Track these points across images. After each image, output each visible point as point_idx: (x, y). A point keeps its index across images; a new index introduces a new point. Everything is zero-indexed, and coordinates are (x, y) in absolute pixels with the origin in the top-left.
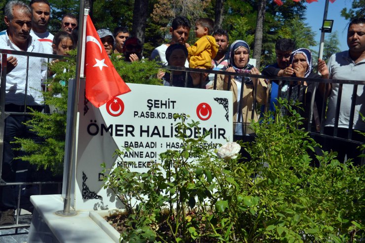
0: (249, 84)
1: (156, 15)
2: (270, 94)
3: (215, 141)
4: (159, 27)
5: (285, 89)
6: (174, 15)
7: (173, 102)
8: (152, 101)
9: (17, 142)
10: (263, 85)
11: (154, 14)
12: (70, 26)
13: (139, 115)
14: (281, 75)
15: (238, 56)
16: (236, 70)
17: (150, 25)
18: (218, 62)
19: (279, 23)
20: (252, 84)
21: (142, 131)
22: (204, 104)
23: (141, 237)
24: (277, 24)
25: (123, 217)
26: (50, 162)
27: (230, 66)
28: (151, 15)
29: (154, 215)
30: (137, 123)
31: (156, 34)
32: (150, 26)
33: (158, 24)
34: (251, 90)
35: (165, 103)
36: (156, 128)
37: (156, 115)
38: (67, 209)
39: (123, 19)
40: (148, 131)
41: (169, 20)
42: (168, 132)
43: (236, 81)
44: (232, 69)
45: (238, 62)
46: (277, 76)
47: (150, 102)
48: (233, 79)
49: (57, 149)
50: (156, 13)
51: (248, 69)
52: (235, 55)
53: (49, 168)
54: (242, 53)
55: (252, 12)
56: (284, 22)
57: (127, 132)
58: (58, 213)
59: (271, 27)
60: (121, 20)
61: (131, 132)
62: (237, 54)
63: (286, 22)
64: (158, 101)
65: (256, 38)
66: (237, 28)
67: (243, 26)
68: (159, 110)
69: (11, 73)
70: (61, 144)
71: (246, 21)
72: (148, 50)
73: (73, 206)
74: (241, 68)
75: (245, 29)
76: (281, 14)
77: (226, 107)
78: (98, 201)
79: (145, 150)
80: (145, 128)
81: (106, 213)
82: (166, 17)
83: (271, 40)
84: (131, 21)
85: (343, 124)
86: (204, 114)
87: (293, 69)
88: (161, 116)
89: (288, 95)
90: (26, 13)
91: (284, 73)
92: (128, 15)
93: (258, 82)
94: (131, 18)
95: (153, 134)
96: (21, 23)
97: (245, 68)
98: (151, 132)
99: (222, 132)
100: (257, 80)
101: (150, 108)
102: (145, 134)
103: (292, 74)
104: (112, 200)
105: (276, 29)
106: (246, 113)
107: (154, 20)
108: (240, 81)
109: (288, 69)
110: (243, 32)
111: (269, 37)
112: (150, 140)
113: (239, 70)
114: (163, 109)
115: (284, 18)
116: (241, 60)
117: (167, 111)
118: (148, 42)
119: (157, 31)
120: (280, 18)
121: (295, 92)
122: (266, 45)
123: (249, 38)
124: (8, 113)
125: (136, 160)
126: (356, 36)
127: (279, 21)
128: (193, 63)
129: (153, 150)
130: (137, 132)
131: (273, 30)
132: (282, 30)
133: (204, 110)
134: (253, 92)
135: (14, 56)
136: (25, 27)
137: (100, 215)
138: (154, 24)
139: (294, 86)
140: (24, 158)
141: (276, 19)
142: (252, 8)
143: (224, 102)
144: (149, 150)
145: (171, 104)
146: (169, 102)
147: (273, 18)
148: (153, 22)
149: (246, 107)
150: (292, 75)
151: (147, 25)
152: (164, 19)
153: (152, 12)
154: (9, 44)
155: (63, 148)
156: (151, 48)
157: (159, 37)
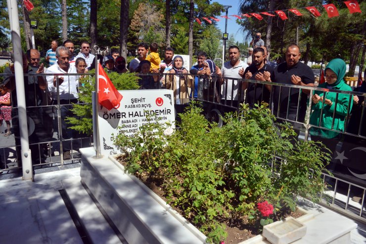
3: (165, 116)
6: (143, 25)
7: (144, 99)
9: (67, 119)
10: (190, 78)
11: (131, 26)
12: (86, 48)
13: (128, 107)
15: (177, 63)
17: (130, 32)
21: (130, 115)
22: (159, 98)
23: (134, 169)
24: (202, 28)
25: (124, 157)
26: (85, 129)
27: (173, 68)
29: (138, 157)
30: (127, 111)
31: (133, 37)
33: (134, 31)
35: (140, 100)
36: (136, 112)
37: (136, 106)
38: (98, 155)
40: (132, 115)
41: (141, 28)
42: (142, 114)
43: (176, 77)
45: (177, 66)
47: (132, 100)
49: (88, 123)
50: (133, 25)
51: (182, 69)
52: (175, 62)
53: (85, 132)
54: (179, 61)
55: (188, 21)
57: (122, 116)
58: (94, 157)
61: (124, 116)
64: (136, 99)
66: (179, 33)
68: (137, 103)
69: (62, 84)
70: (90, 120)
71: (184, 29)
73: (100, 153)
75: (184, 33)
77: (170, 98)
78: (112, 150)
79: (132, 124)
80: (131, 113)
81: (116, 156)
82: (139, 27)
84: (118, 30)
85: (229, 98)
86: (160, 103)
87: (205, 71)
88: (138, 106)
89: (203, 83)
90: (66, 53)
91: (201, 73)
95: (135, 115)
96: (64, 58)
97: (180, 68)
98: (134, 115)
99: (169, 111)
100: (187, 76)
101: (133, 103)
102: (131, 116)
104: (118, 149)
105: (202, 31)
108: (178, 77)
110: (183, 35)
111: (198, 36)
112: (134, 118)
113: (177, 70)
114: (139, 103)
117: (141, 104)
118: (129, 41)
119: (134, 35)
122: (196, 40)
123: (186, 39)
124: (62, 105)
125: (128, 129)
126: (233, 54)
129: (136, 123)
130: (127, 115)
131: (200, 31)
132: (205, 31)
133: (159, 101)
135: (62, 76)
136: (66, 60)
137: (113, 157)
140: (72, 128)
142: (187, 20)
143: (169, 96)
144: (134, 123)
145: (143, 100)
148: (132, 30)
150: (205, 74)
151: (128, 31)
153: (130, 24)
154: (59, 69)
155: (92, 122)
156: (131, 45)
157: (135, 38)
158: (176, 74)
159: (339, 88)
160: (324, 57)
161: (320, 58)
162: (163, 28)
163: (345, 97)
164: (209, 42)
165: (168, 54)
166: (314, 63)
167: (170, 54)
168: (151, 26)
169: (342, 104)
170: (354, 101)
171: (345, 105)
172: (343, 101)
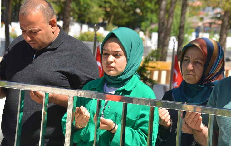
159: (129, 93)
160: (107, 15)
161: (98, 16)
163: (142, 112)
166: (85, 27)
169: (137, 129)
170: (160, 119)
171: (142, 130)
172: (139, 122)
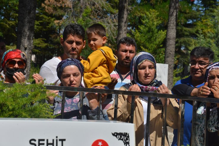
0: (158, 105)
1: (49, 6)
2: (183, 116)
4: (53, 19)
5: (201, 110)
6: (71, 5)
7: (62, 140)
8: (35, 140)
10: (174, 106)
11: (45, 4)
14: (196, 95)
15: (142, 72)
16: (140, 88)
17: (42, 17)
18: (123, 76)
19: (198, 13)
20: (161, 103)
22: (100, 140)
24: (196, 15)
27: (133, 82)
28: (43, 5)
31: (49, 28)
32: (41, 19)
33: (51, 16)
34: (160, 112)
35: (52, 142)
39: (6, 9)
41: (65, 11)
43: (141, 101)
44: (136, 88)
45: (143, 78)
46: (190, 95)
47: (33, 142)
48: (138, 99)
50: (48, 3)
51: (155, 86)
52: (139, 70)
54: (147, 68)
56: (205, 12)
59: (187, 19)
60: (4, 10)
62: (141, 69)
63: (207, 12)
64: (43, 140)
65: (168, 37)
66: (146, 23)
67: (152, 20)
71: (157, 14)
72: (40, 47)
74: (147, 85)
75: (155, 23)
76: (200, 2)
82: (61, 8)
83: (188, 34)
84: (17, 12)
87: (209, 89)
89: (205, 118)
91: (199, 93)
92: (13, 3)
93: (168, 102)
94: (17, 8)
97: (151, 84)
100: (166, 100)
103: (208, 94)
105: (195, 20)
106: (154, 139)
107: (47, 11)
108: (146, 100)
109: (203, 88)
110: (154, 27)
111: (185, 31)
113: (144, 87)
115: (205, 6)
116: (146, 76)
118: (40, 37)
119: (50, 25)
120: (199, 7)
121: (214, 116)
122: (182, 40)
123: (160, 34)
127: (198, 10)
128: (88, 81)
131: (190, 22)
132: (202, 22)
134: (162, 113)
138: (47, 16)
139: (212, 108)
141: (194, 8)
146: (57, 140)
147: (191, 8)
148: (46, 14)
149: (155, 132)
150: (209, 96)
151: (38, 16)
152: (59, 10)
156: (44, 45)
157: (53, 31)
158: (142, 94)
162: (112, 13)
164: (212, 41)
165: (126, 51)
167: (131, 52)
168: (86, 8)
